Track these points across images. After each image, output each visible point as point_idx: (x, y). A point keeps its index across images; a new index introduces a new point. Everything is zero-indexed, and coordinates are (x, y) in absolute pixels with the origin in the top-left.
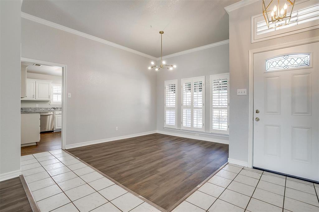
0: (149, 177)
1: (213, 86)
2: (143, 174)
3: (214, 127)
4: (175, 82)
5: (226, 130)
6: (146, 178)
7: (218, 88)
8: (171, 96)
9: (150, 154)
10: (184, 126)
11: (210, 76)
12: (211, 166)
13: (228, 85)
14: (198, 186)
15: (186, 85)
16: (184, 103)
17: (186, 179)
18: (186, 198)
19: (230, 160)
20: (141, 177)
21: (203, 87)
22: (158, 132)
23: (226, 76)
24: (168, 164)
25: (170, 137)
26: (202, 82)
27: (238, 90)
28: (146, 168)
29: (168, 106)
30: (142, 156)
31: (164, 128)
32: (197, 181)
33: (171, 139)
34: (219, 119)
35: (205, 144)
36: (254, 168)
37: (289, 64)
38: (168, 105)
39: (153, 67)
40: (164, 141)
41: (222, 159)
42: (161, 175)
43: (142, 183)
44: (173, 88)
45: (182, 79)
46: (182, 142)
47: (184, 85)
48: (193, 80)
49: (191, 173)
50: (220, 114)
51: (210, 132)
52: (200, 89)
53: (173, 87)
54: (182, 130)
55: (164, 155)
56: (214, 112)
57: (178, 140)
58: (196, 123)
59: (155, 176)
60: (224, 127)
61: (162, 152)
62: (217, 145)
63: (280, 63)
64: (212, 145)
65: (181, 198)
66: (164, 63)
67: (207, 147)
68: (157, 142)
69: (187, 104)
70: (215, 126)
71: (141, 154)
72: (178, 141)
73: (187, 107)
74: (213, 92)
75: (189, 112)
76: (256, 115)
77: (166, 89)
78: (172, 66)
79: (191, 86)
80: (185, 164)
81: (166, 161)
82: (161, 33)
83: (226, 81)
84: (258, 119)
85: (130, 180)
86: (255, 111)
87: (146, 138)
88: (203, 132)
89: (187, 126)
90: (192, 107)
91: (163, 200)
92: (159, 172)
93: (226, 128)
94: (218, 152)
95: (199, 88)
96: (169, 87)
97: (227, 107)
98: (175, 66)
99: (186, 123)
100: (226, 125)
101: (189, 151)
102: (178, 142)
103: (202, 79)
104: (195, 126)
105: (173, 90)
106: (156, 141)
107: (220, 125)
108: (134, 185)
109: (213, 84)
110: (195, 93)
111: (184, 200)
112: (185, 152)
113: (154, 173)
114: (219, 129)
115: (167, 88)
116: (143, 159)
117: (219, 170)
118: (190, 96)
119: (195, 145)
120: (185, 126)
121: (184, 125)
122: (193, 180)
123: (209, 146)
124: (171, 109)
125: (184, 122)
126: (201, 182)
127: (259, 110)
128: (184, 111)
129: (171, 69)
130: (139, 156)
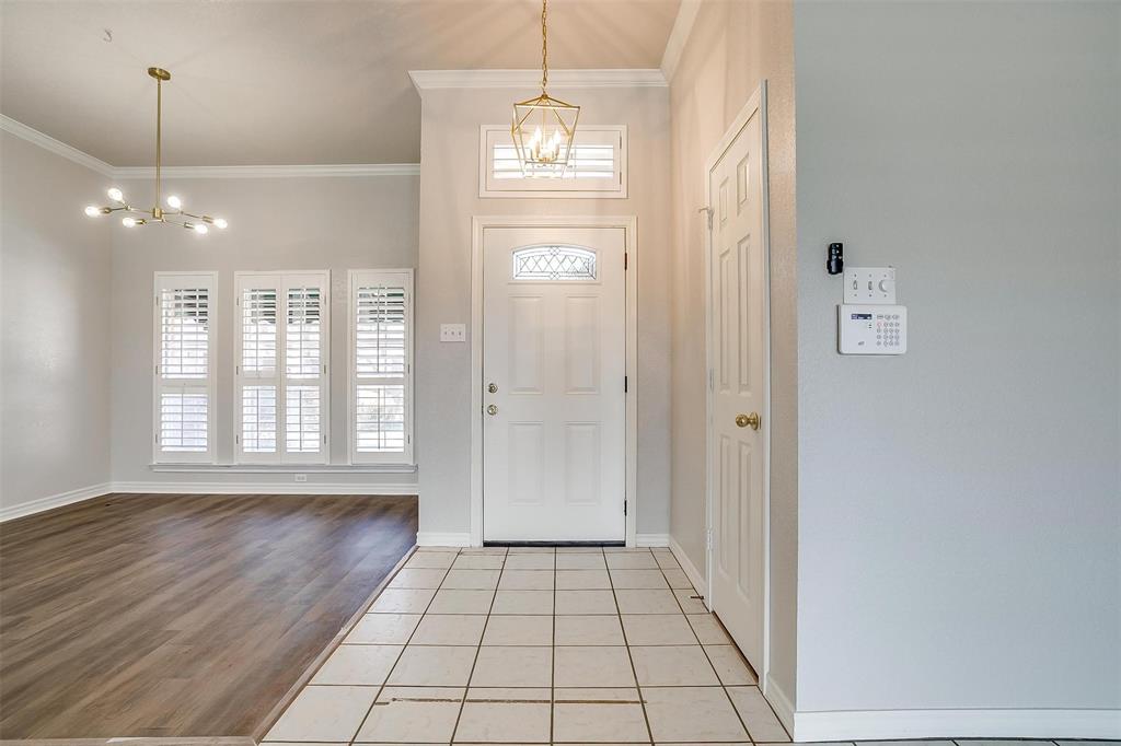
0: (131, 663)
1: (358, 308)
2: (98, 661)
3: (361, 443)
4: (208, 280)
5: (402, 450)
6: (119, 671)
7: (376, 316)
8: (185, 337)
9: (106, 580)
10: (245, 450)
11: (350, 271)
12: (368, 566)
13: (408, 308)
14: (343, 632)
15: (254, 297)
16: (248, 365)
17: (294, 623)
18: (311, 678)
19: (424, 538)
20: (92, 676)
21: (324, 309)
22: (117, 487)
23: (402, 279)
24: (205, 597)
25: (184, 499)
26: (318, 290)
27: (444, 327)
28: (106, 636)
29: (170, 377)
30: (66, 596)
31: (151, 467)
32: (332, 620)
33: (188, 509)
34: (379, 419)
35: (334, 506)
36: (487, 544)
37: (560, 269)
38: (170, 370)
39: (110, 210)
40: (162, 520)
41: (399, 540)
42: (188, 642)
43: (106, 695)
44: (195, 304)
45: (236, 273)
46: (245, 510)
47: (247, 295)
48: (283, 281)
49: (307, 602)
50: (382, 401)
51: (349, 464)
52: (308, 313)
53: (197, 302)
54: (240, 466)
55: (181, 570)
56: (361, 394)
57: (223, 507)
58: (297, 436)
59: (163, 650)
60: (395, 441)
61: (165, 560)
62: (374, 501)
63: (543, 264)
64: (359, 505)
65: (292, 683)
66: (174, 202)
67: (341, 513)
68: (127, 528)
69: (260, 369)
70: (367, 441)
71: (51, 594)
72: (228, 509)
73: (258, 379)
74: (359, 327)
75: (268, 396)
76: (490, 399)
77: (164, 305)
78: (207, 220)
79: (277, 301)
80: (278, 580)
81: (193, 588)
82: (159, 75)
83: (402, 295)
84: (493, 410)
85: (29, 706)
86: (486, 388)
87: (57, 520)
88: (322, 466)
89: (260, 450)
90: (278, 380)
91: (223, 715)
92: (178, 632)
93: (401, 443)
94: (381, 523)
95: (306, 309)
96: (177, 298)
97: (402, 376)
98: (221, 223)
99: (256, 439)
100: (401, 435)
101: (280, 537)
102: (229, 513)
103: (319, 280)
104: (293, 446)
105: (197, 310)
106: (122, 526)
107: (382, 436)
108: (64, 713)
109: (359, 300)
110: (290, 328)
111: (306, 684)
112: (265, 541)
113: (153, 645)
114: (377, 450)
115: (167, 300)
116: (76, 609)
117: (394, 571)
118: (273, 337)
119: (298, 514)
120: (250, 450)
121: (248, 445)
122: (317, 621)
123: (350, 508)
124: (184, 386)
125: (245, 435)
126: (347, 619)
127: (497, 384)
128: (248, 393)
129: (200, 229)
130: (41, 602)
